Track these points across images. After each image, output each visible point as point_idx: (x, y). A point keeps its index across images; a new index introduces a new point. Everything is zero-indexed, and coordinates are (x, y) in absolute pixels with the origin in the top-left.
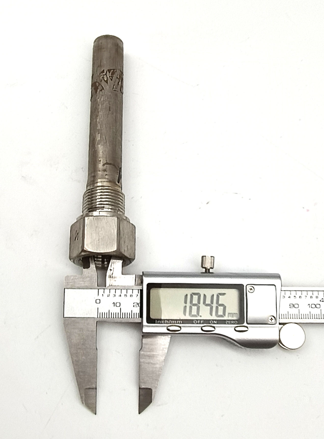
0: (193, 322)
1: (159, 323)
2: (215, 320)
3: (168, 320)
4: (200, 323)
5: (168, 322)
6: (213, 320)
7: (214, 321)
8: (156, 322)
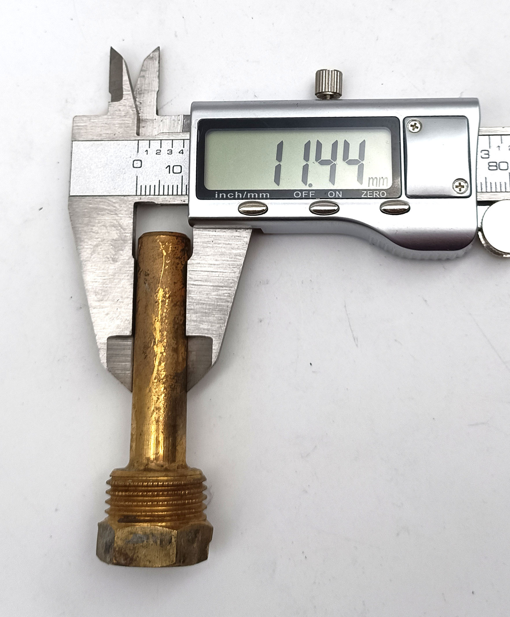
0: (293, 194)
1: (223, 198)
2: (339, 191)
3: (242, 192)
4: (307, 198)
5: (240, 194)
6: (335, 191)
7: (337, 192)
8: (216, 197)
